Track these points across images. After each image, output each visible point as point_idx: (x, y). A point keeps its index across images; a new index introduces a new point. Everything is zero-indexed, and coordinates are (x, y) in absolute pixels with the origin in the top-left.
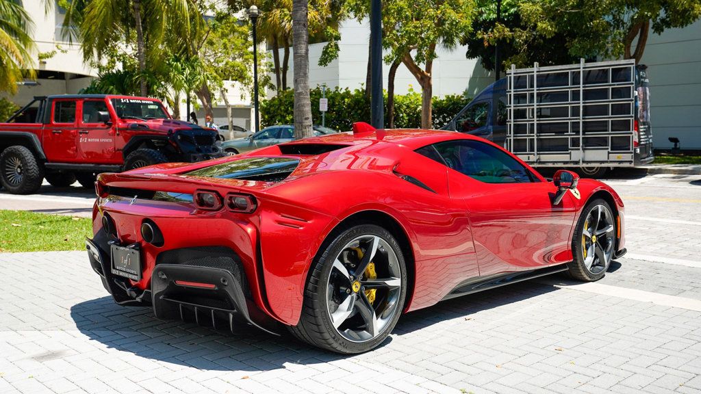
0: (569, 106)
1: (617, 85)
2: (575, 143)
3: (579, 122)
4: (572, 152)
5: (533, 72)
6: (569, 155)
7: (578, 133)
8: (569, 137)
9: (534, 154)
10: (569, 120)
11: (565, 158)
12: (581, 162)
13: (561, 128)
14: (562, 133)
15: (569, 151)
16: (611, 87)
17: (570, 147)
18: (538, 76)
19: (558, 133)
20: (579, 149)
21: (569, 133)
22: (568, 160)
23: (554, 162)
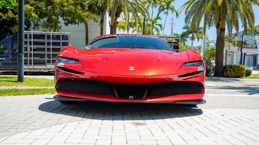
0: (46, 47)
1: (64, 41)
2: (49, 62)
3: (50, 54)
4: (47, 65)
5: (31, 33)
6: (46, 66)
7: (50, 58)
8: (46, 59)
9: (32, 66)
10: (46, 53)
11: (45, 67)
12: (51, 69)
13: (43, 56)
14: (43, 58)
15: (46, 65)
16: (61, 42)
17: (46, 63)
18: (33, 35)
19: (41, 58)
20: (51, 64)
21: (46, 58)
22: (46, 68)
23: (40, 69)
